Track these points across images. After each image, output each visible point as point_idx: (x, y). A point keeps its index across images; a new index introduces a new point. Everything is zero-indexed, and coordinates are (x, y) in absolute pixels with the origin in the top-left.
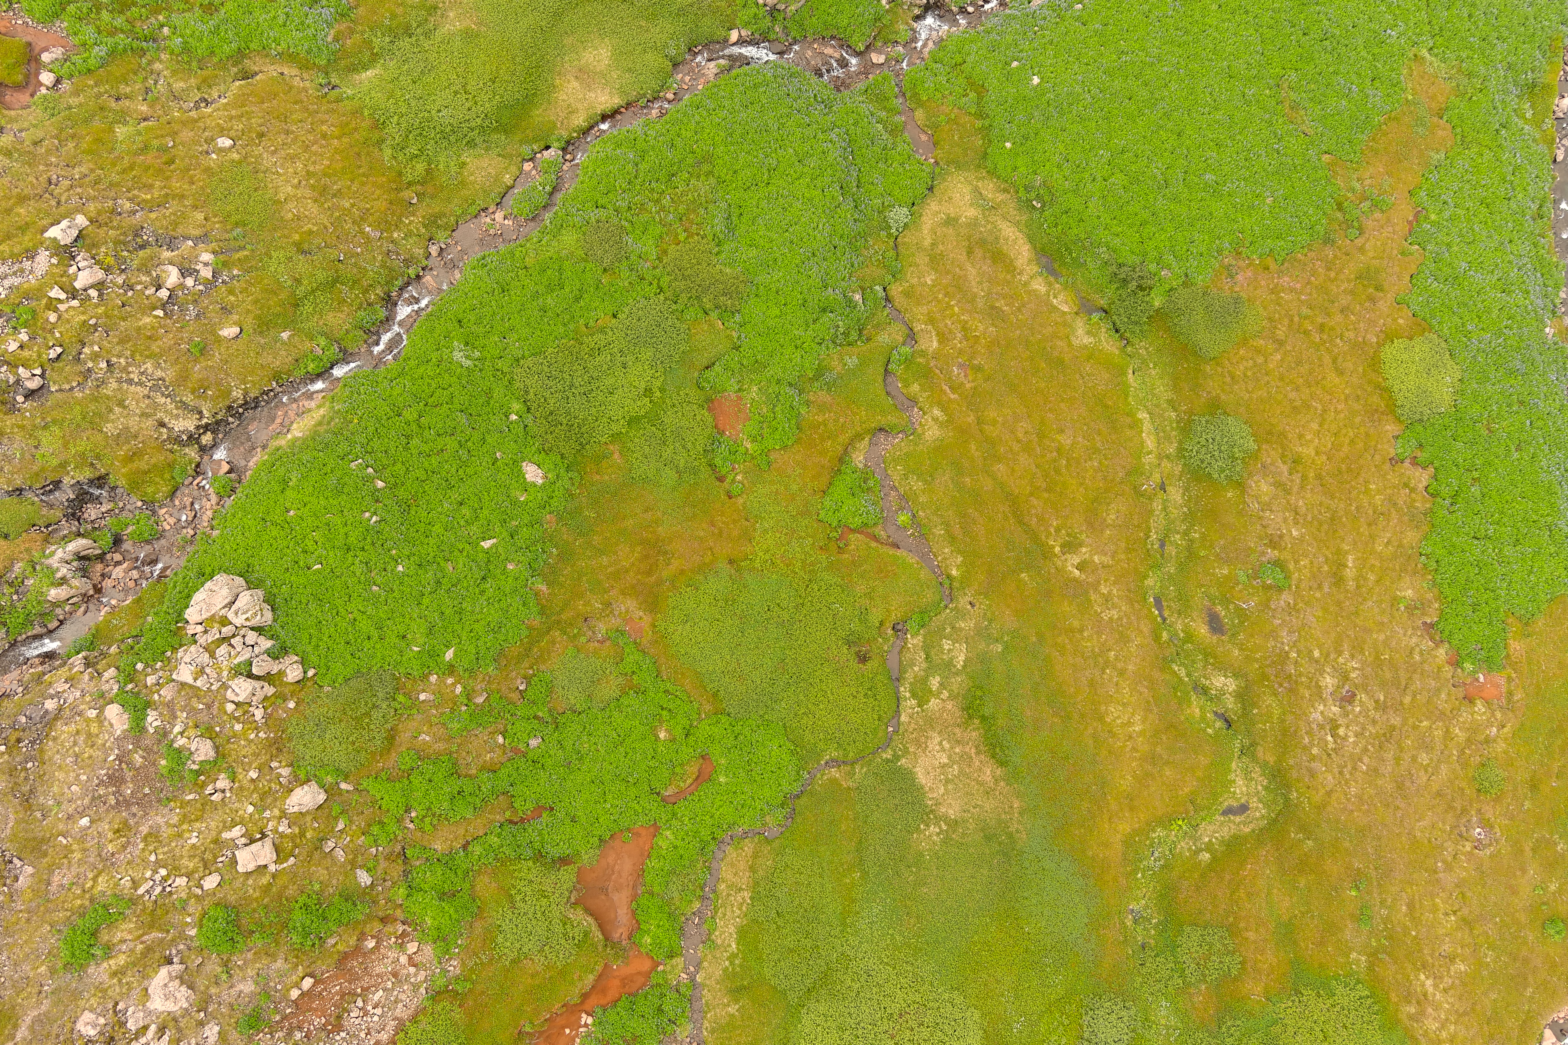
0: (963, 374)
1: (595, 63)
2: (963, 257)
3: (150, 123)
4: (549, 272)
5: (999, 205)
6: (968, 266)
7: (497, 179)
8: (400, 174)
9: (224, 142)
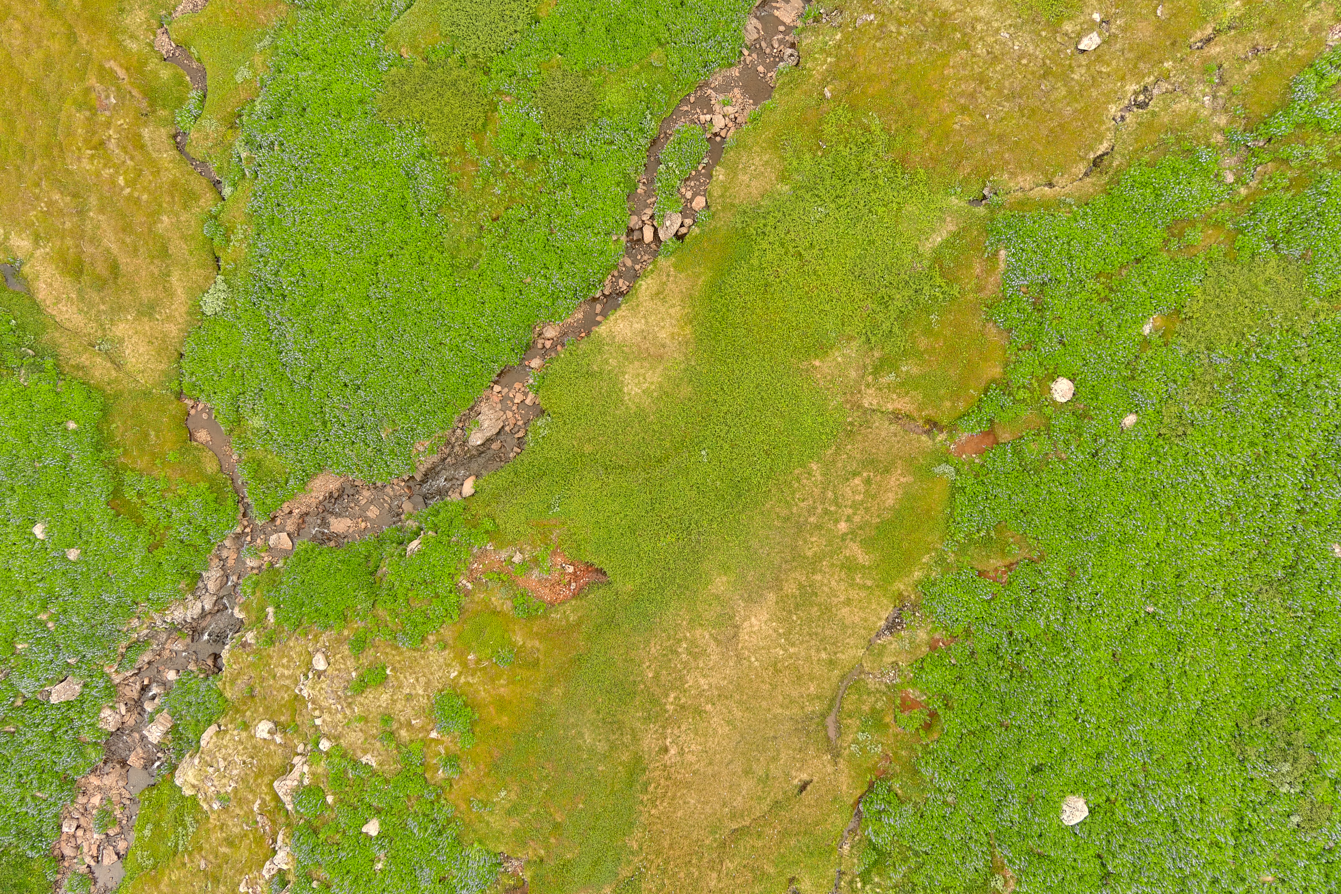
0: (103, 97)
1: (642, 371)
2: (123, 260)
3: (1199, 35)
4: (629, 42)
5: (85, 350)
6: (114, 248)
7: (733, 171)
8: (853, 108)
9: (1090, 42)
